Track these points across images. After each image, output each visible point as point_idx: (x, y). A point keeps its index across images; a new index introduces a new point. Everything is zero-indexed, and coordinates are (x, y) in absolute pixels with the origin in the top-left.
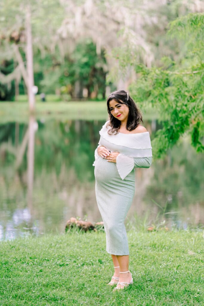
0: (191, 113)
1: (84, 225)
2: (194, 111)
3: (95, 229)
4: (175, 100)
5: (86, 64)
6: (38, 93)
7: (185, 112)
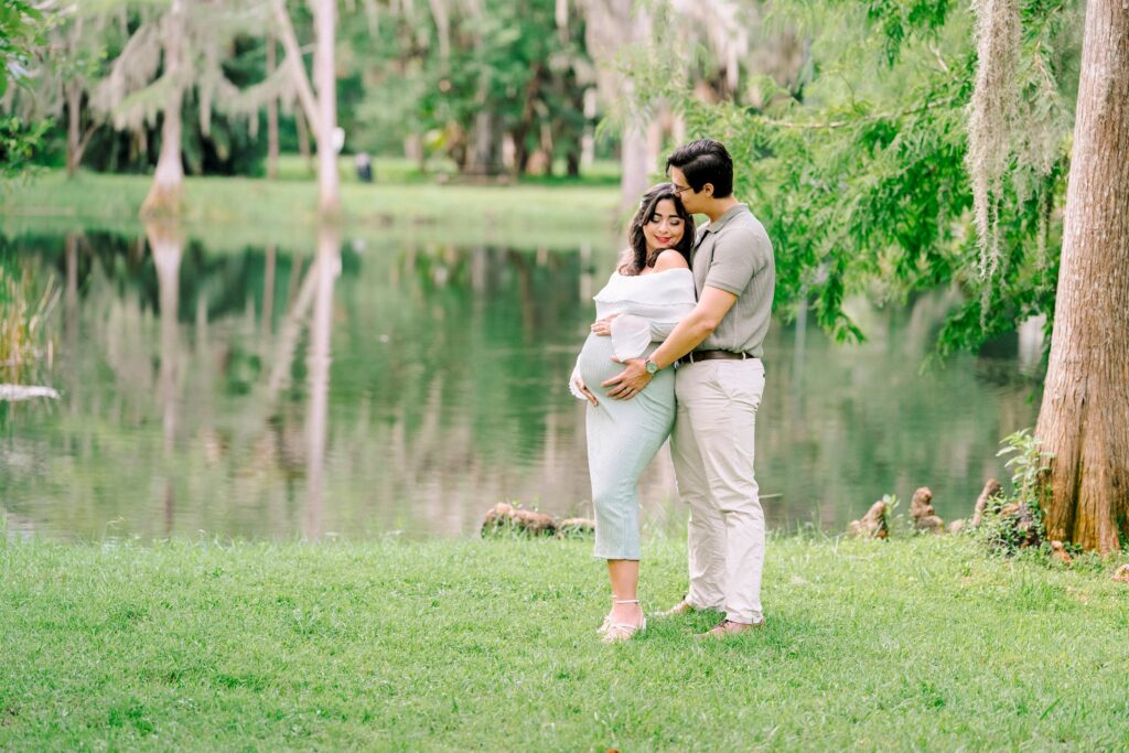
0: (822, 234)
1: (531, 521)
2: (830, 229)
3: (560, 534)
4: (778, 196)
5: (515, 51)
6: (345, 151)
7: (803, 231)
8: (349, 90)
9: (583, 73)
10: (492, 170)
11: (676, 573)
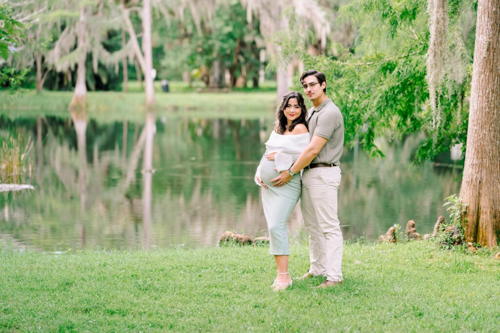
0: (364, 111)
1: (241, 239)
2: (368, 109)
3: (254, 244)
4: (345, 95)
5: (230, 36)
6: (157, 79)
8: (158, 53)
9: (259, 43)
10: (221, 86)
11: (305, 260)
